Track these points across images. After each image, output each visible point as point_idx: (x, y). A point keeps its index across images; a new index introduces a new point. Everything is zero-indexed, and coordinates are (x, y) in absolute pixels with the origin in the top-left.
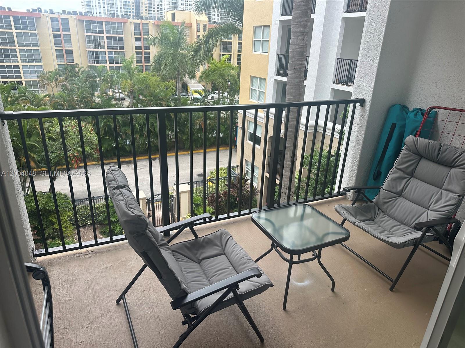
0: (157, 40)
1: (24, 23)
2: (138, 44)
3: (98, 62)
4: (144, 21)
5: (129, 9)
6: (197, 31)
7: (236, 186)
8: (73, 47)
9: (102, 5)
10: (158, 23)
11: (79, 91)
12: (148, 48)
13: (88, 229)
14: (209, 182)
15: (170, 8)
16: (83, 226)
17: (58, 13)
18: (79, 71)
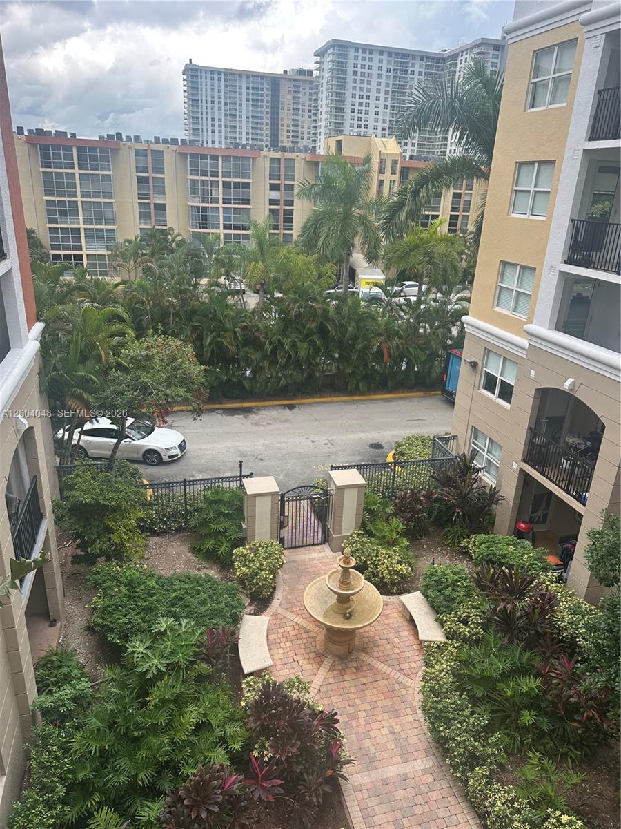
1: (93, 159)
2: (275, 195)
3: (205, 227)
4: (288, 155)
5: (260, 135)
6: (380, 173)
7: (454, 483)
8: (167, 199)
9: (217, 129)
10: (311, 158)
11: (173, 278)
12: (291, 203)
13: (170, 538)
14: (397, 467)
15: (330, 133)
16: (162, 532)
17: (148, 141)
18: (173, 240)
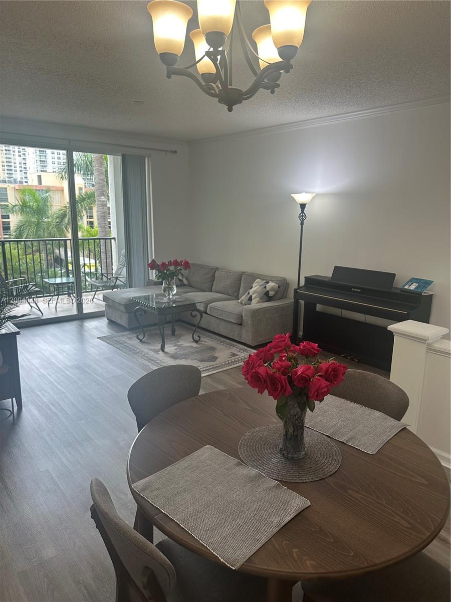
0: (17, 207)
4: (1, 185)
10: (19, 187)
12: (7, 217)
15: (37, 168)
